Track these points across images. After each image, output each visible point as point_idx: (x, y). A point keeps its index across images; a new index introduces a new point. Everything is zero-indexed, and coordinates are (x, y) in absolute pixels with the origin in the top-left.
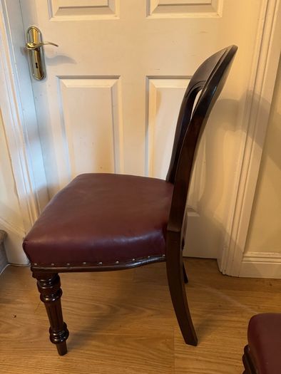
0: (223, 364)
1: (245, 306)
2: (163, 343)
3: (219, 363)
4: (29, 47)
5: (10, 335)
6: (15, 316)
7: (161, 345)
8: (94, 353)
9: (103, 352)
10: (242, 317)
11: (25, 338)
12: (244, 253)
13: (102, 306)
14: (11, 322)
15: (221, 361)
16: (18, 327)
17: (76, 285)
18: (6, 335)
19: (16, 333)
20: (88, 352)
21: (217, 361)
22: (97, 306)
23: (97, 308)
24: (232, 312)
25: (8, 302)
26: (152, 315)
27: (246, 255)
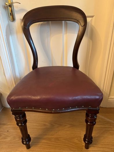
0: (106, 148)
1: (111, 121)
2: (76, 139)
3: (103, 147)
4: (7, 5)
5: (6, 140)
6: (8, 131)
7: (76, 140)
8: (45, 146)
9: (50, 146)
10: (110, 125)
11: (13, 141)
12: (108, 97)
13: (47, 124)
14: (6, 134)
15: (104, 147)
16: (10, 136)
17: (34, 115)
18: (5, 140)
19: (9, 139)
20: (43, 146)
21: (103, 146)
22: (44, 124)
23: (45, 125)
24: (105, 124)
25: (4, 124)
26: (70, 127)
27: (109, 98)
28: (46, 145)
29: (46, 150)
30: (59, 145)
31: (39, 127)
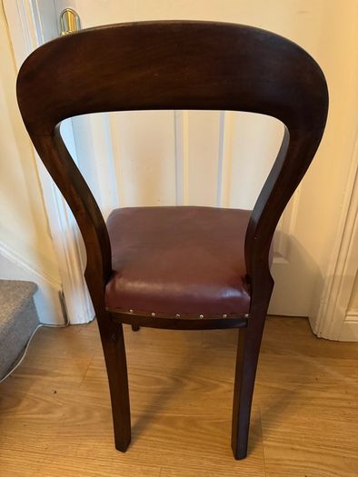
0: (327, 454)
1: (350, 380)
3: (321, 453)
5: (52, 416)
6: (56, 392)
8: (158, 439)
9: (171, 439)
10: (347, 393)
11: (69, 420)
12: (347, 311)
13: (163, 378)
14: (50, 399)
15: (324, 451)
16: (61, 406)
18: (46, 416)
19: (58, 414)
20: (152, 438)
21: (319, 451)
23: (158, 381)
24: (333, 387)
25: (45, 373)
27: (349, 313)
28: (162, 437)
29: (161, 450)
30: (198, 438)
31: (143, 387)
